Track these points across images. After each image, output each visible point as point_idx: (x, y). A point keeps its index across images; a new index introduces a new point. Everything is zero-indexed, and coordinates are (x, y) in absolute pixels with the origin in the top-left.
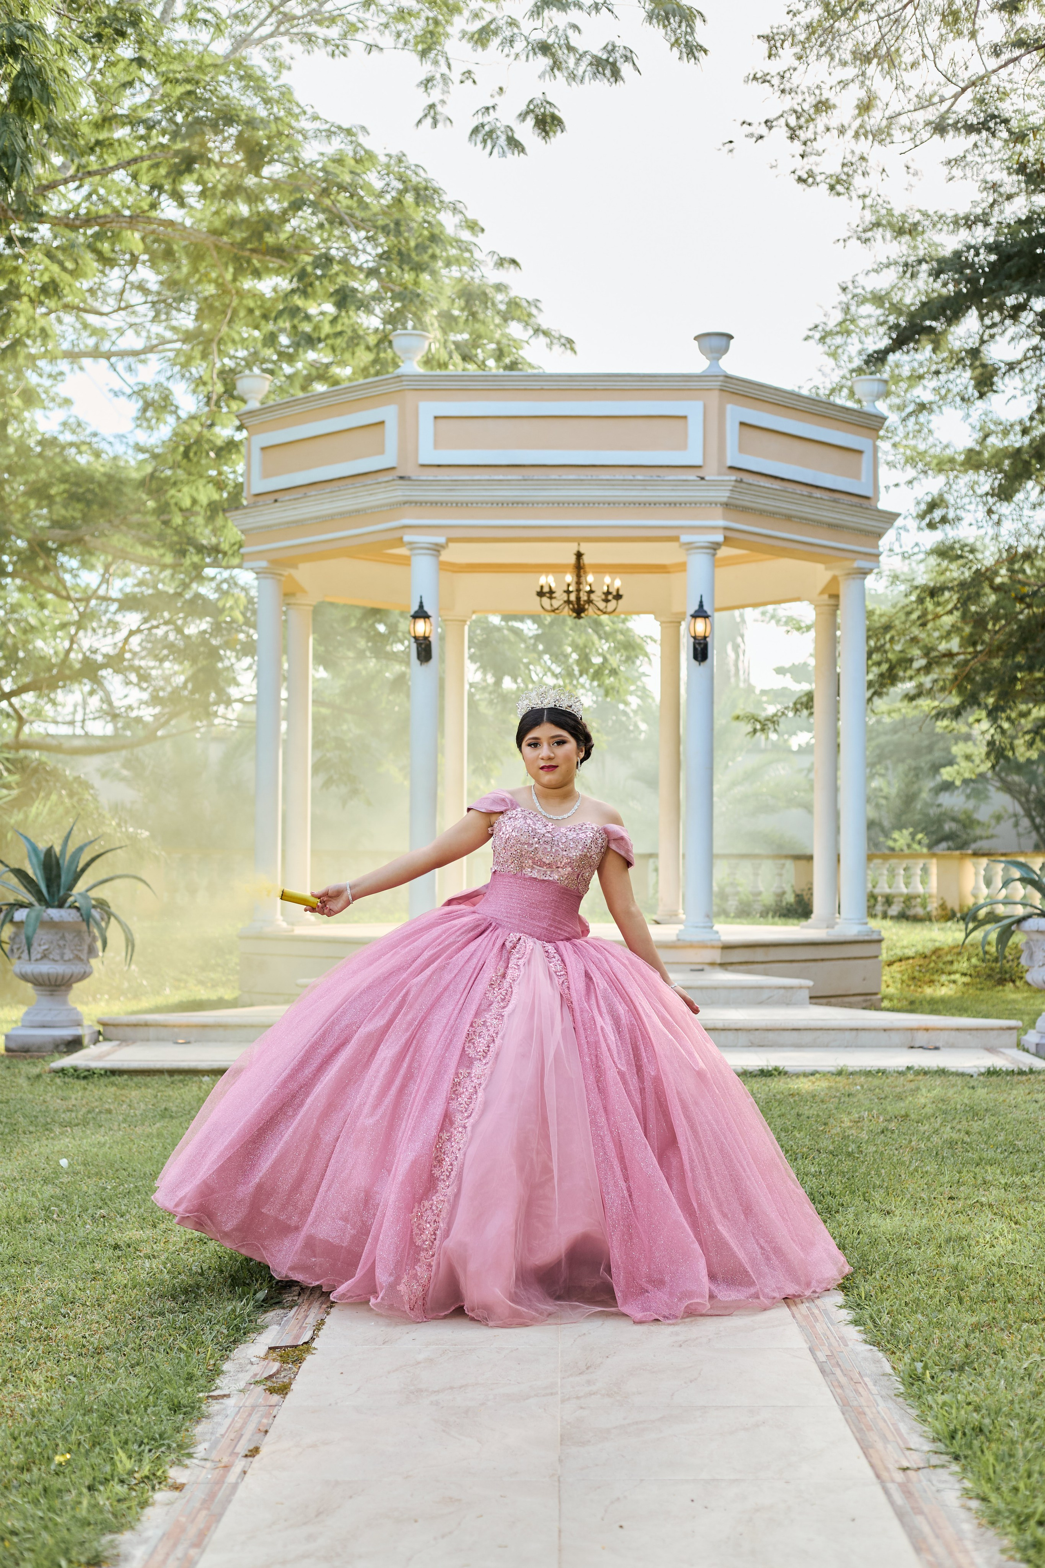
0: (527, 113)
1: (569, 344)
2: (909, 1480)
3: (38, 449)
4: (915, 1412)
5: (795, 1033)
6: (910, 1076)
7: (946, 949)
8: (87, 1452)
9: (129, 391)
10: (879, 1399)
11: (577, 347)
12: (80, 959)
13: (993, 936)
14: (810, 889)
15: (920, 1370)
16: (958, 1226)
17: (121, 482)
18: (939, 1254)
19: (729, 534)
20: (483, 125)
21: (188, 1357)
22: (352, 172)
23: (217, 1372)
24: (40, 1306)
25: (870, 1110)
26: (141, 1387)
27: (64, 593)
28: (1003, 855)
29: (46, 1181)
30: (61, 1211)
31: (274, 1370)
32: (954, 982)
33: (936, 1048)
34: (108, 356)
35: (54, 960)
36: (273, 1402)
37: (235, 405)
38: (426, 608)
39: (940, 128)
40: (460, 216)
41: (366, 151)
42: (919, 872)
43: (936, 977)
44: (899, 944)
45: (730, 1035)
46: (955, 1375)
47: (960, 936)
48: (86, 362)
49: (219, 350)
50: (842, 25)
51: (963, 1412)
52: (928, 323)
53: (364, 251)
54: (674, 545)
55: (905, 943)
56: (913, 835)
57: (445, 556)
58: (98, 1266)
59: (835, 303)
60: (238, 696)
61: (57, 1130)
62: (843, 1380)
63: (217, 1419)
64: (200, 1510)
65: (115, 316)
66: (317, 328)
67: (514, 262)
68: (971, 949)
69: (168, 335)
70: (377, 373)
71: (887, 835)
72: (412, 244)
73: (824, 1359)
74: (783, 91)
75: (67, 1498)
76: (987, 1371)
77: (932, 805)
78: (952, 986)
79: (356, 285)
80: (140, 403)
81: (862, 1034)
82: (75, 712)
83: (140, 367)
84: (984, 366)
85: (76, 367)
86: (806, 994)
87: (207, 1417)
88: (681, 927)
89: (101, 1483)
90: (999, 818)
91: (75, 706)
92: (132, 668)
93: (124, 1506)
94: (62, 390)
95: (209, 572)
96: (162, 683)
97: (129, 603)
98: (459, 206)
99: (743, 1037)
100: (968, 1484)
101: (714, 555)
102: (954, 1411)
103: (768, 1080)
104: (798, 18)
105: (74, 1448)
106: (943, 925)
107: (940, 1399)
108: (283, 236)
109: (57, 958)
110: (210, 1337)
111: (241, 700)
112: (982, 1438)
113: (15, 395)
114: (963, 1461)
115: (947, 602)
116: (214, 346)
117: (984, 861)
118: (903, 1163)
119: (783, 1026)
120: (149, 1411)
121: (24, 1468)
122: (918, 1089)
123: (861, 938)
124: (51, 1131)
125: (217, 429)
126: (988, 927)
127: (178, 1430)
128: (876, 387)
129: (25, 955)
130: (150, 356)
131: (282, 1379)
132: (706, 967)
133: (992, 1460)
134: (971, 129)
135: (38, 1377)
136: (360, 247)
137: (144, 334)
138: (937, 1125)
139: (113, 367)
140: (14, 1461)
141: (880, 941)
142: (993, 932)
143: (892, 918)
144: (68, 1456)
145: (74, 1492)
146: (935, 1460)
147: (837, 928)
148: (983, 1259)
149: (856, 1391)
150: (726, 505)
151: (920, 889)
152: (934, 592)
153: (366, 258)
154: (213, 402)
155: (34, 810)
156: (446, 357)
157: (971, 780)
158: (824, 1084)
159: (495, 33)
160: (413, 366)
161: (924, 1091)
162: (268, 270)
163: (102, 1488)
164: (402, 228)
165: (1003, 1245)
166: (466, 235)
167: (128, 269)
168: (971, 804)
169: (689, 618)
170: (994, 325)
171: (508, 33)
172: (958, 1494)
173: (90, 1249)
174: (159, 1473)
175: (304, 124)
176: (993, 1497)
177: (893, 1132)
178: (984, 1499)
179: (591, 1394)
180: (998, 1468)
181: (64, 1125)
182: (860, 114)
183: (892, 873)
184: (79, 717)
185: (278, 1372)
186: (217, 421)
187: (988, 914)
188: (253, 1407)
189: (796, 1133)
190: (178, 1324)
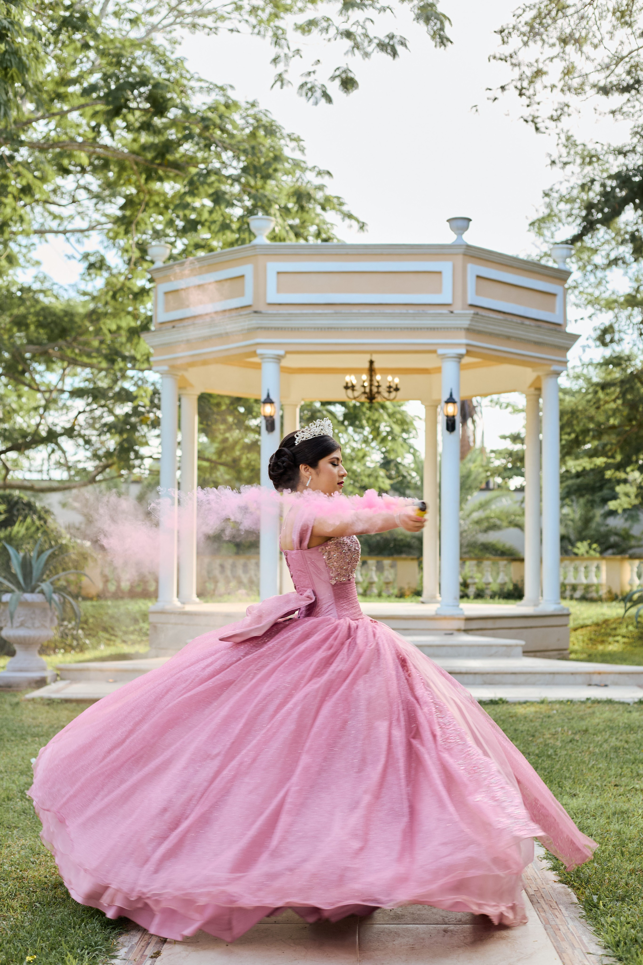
0: (336, 76)
1: (362, 226)
3: (19, 294)
4: (593, 929)
5: (513, 676)
6: (589, 704)
7: (612, 620)
8: (47, 954)
9: (78, 256)
10: (569, 920)
11: (369, 227)
12: (45, 627)
14: (523, 581)
15: (596, 901)
16: (621, 804)
17: (73, 315)
18: (609, 823)
19: (470, 349)
20: (306, 83)
24: (17, 856)
25: (563, 727)
27: (35, 387)
29: (21, 773)
32: (618, 642)
33: (606, 686)
34: (65, 232)
35: (28, 627)
37: (147, 265)
38: (272, 397)
40: (295, 143)
41: (233, 101)
42: (594, 569)
43: (605, 638)
44: (581, 617)
45: (471, 677)
46: (619, 904)
47: (621, 611)
48: (50, 237)
49: (137, 229)
51: (624, 929)
53: (232, 166)
54: (433, 356)
55: (585, 616)
56: (590, 545)
57: (285, 363)
59: (542, 203)
60: (148, 454)
61: (30, 739)
62: (546, 907)
65: (69, 207)
66: (199, 215)
67: (329, 173)
68: (628, 620)
69: (103, 219)
70: (240, 245)
71: (573, 545)
72: (262, 161)
73: (533, 893)
76: (640, 901)
77: (602, 525)
78: (616, 644)
79: (225, 188)
80: (86, 265)
81: (557, 676)
82: (42, 465)
83: (85, 240)
85: (43, 240)
86: (520, 650)
88: (438, 606)
91: (43, 460)
92: (80, 435)
94: (34, 255)
95: (130, 373)
96: (99, 446)
97: (77, 393)
98: (293, 136)
99: (479, 678)
101: (459, 362)
102: (618, 928)
103: (496, 707)
104: (520, 19)
105: (39, 951)
106: (610, 604)
107: (610, 920)
108: (177, 156)
109: (30, 626)
111: (151, 457)
112: (637, 946)
113: (2, 258)
115: (613, 393)
116: (134, 226)
117: (638, 562)
118: (584, 762)
119: (506, 670)
122: (594, 713)
123: (560, 613)
124: (25, 739)
125: (134, 280)
126: (640, 606)
128: (565, 252)
129: (9, 624)
130: (92, 233)
132: (455, 632)
135: (15, 904)
136: (229, 163)
137: (88, 219)
138: (607, 737)
139: (68, 239)
141: (568, 615)
142: (642, 609)
143: (577, 599)
144: (35, 957)
146: (606, 961)
147: (540, 606)
149: (554, 914)
150: (468, 330)
151: (595, 581)
152: (604, 386)
153: (233, 170)
154: (132, 263)
155: (15, 528)
156: (285, 235)
157: (628, 509)
158: (532, 709)
159: (316, 25)
160: (262, 239)
161: (598, 714)
162: (168, 177)
164: (256, 151)
166: (297, 155)
167: (79, 176)
168: (627, 525)
169: (443, 404)
171: (325, 24)
175: (193, 83)
177: (577, 741)
181: (34, 735)
182: (564, 78)
183: (576, 569)
184: (45, 468)
186: (134, 275)
187: (640, 597)
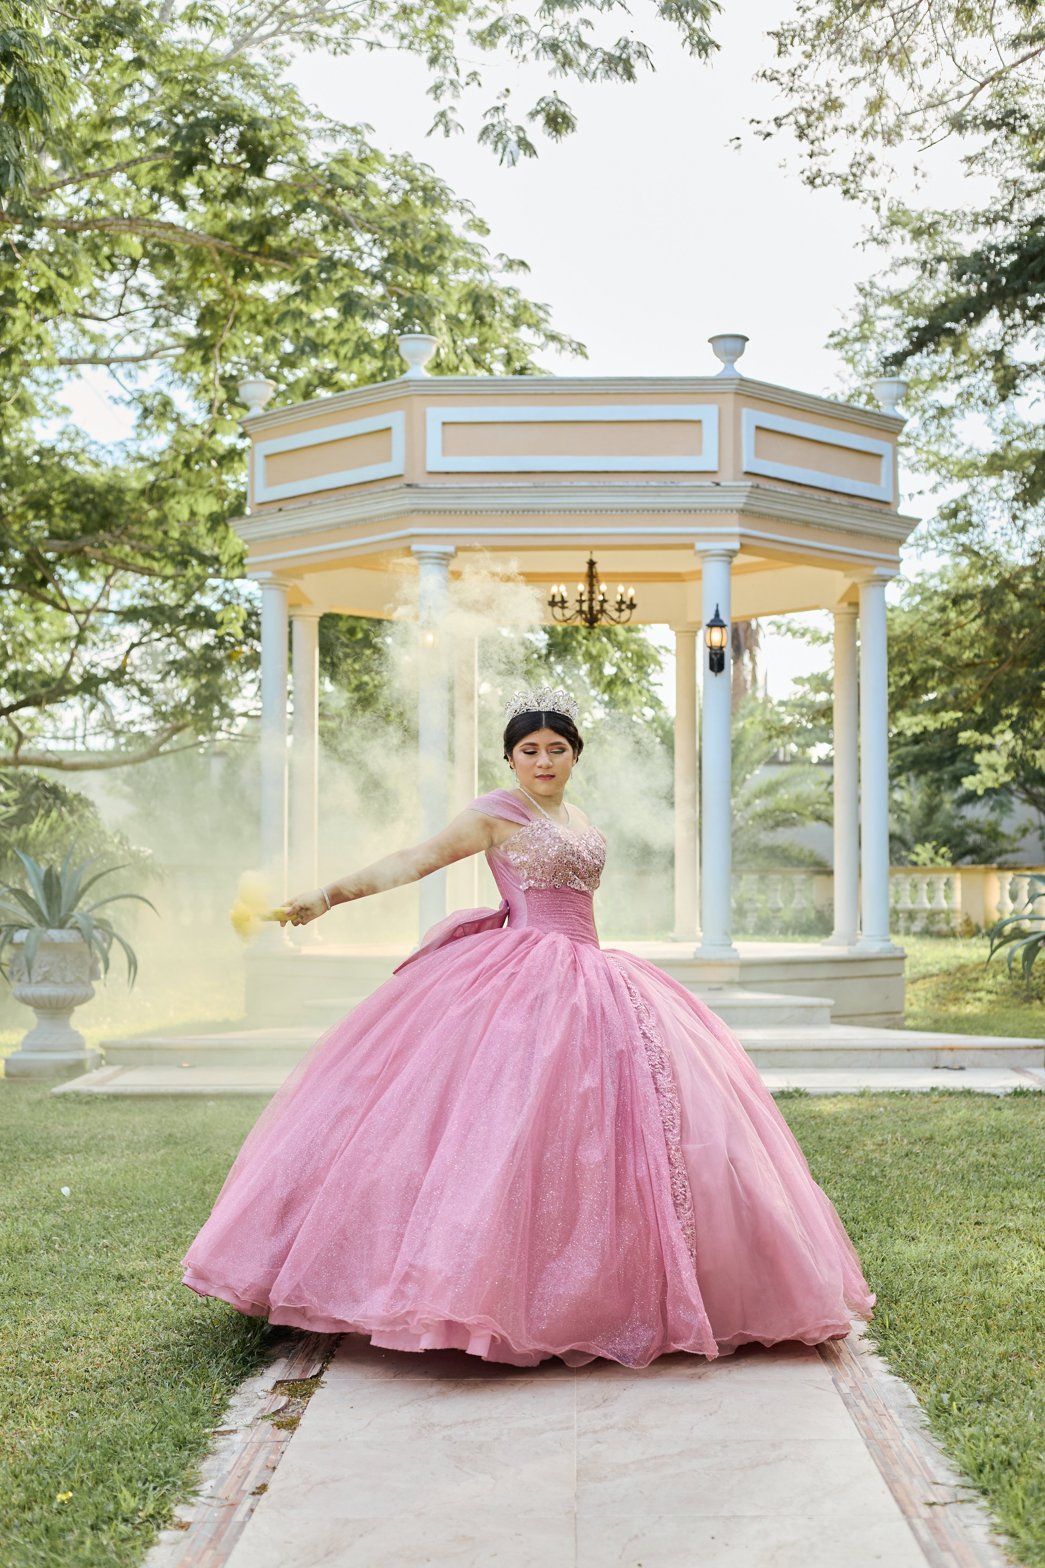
0: (538, 112)
1: (580, 349)
2: (935, 1516)
3: (36, 459)
4: (942, 1445)
5: (816, 1054)
6: (935, 1098)
7: (971, 966)
8: (90, 1490)
9: (128, 398)
10: (904, 1431)
11: (588, 351)
12: (83, 982)
13: (1020, 953)
14: (831, 905)
15: (946, 1402)
16: (984, 1252)
17: (121, 491)
18: (965, 1282)
19: (746, 541)
20: (492, 127)
21: (193, 1391)
22: (357, 173)
23: (224, 1406)
24: (42, 1339)
25: (894, 1133)
26: (146, 1422)
27: (63, 605)
28: (1029, 869)
29: (47, 1210)
30: (63, 1241)
31: (282, 1404)
32: (980, 1000)
33: (962, 1068)
34: (107, 362)
35: (55, 983)
36: (281, 1438)
37: (237, 413)
39: (958, 124)
40: (470, 216)
41: (372, 150)
42: (943, 887)
43: (960, 995)
44: (923, 961)
46: (982, 1407)
47: (985, 952)
48: (84, 368)
49: (221, 356)
50: (854, 22)
51: (991, 1445)
52: (948, 325)
53: (371, 255)
54: (690, 552)
55: (929, 960)
56: (935, 849)
57: (453, 565)
58: (101, 1297)
59: (853, 305)
60: (242, 710)
61: (59, 1158)
62: (868, 1412)
63: (223, 1455)
64: (206, 1549)
65: (115, 321)
66: (320, 333)
67: (523, 264)
68: (996, 966)
69: (170, 341)
70: (384, 380)
71: (909, 849)
72: (419, 246)
73: (847, 1390)
74: (791, 89)
75: (70, 1537)
76: (1016, 1403)
77: (953, 818)
78: (977, 1004)
79: (360, 289)
80: (140, 411)
81: (885, 1054)
82: (74, 729)
83: (141, 373)
84: (1007, 368)
85: (73, 374)
86: (826, 1013)
87: (214, 1453)
88: (697, 944)
89: (104, 1522)
90: (1024, 831)
91: (76, 720)
92: (133, 682)
93: (128, 1546)
94: (60, 398)
95: (212, 582)
96: (163, 698)
97: (130, 615)
98: (466, 205)
100: (996, 1520)
101: (730, 563)
102: (981, 1444)
103: (789, 1102)
104: (808, 14)
105: (77, 1486)
106: (968, 941)
107: (968, 1431)
108: (285, 239)
109: (58, 980)
110: (217, 1371)
111: (245, 715)
112: (1011, 1472)
113: (9, 404)
114: (991, 1496)
115: (970, 611)
116: (216, 351)
117: (1009, 875)
118: (928, 1188)
119: (804, 1046)
120: (154, 1447)
121: (24, 1507)
122: (943, 1110)
123: (884, 955)
124: (53, 1158)
125: (218, 437)
126: (1015, 943)
127: (183, 1467)
128: (895, 389)
129: (25, 978)
130: (150, 362)
131: (290, 1413)
132: (724, 986)
133: (1021, 1494)
134: (989, 125)
135: (39, 1413)
136: (366, 249)
137: (143, 341)
138: (963, 1148)
139: (113, 373)
140: (15, 1499)
141: (903, 958)
142: (1019, 948)
143: (915, 934)
144: (70, 1494)
145: (77, 1532)
146: (963, 1494)
147: (858, 945)
148: (1010, 1286)
149: (880, 1423)
150: (743, 512)
151: (944, 905)
152: (956, 599)
153: (372, 261)
154: (215, 410)
155: (33, 827)
156: (456, 361)
157: (993, 791)
158: (846, 1106)
159: (504, 30)
160: (420, 371)
161: (949, 1112)
162: (270, 275)
163: (105, 1527)
164: (409, 231)
165: (1032, 1271)
166: (473, 237)
167: (128, 274)
168: (993, 817)
169: (703, 629)
170: (1014, 326)
171: (516, 31)
172: (987, 1529)
173: (92, 1280)
174: (164, 1512)
175: (309, 123)
176: (1022, 1533)
177: (917, 1155)
178: (1013, 1535)
179: (608, 1428)
180: (1027, 1503)
181: (65, 1151)
182: (870, 114)
183: (913, 887)
184: (79, 733)
185: (286, 1406)
186: (218, 429)
187: (1014, 929)
188: (261, 1443)
189: (818, 1157)
190: (183, 1358)
